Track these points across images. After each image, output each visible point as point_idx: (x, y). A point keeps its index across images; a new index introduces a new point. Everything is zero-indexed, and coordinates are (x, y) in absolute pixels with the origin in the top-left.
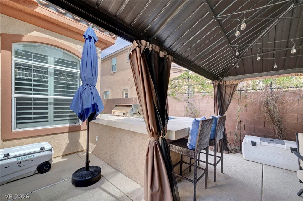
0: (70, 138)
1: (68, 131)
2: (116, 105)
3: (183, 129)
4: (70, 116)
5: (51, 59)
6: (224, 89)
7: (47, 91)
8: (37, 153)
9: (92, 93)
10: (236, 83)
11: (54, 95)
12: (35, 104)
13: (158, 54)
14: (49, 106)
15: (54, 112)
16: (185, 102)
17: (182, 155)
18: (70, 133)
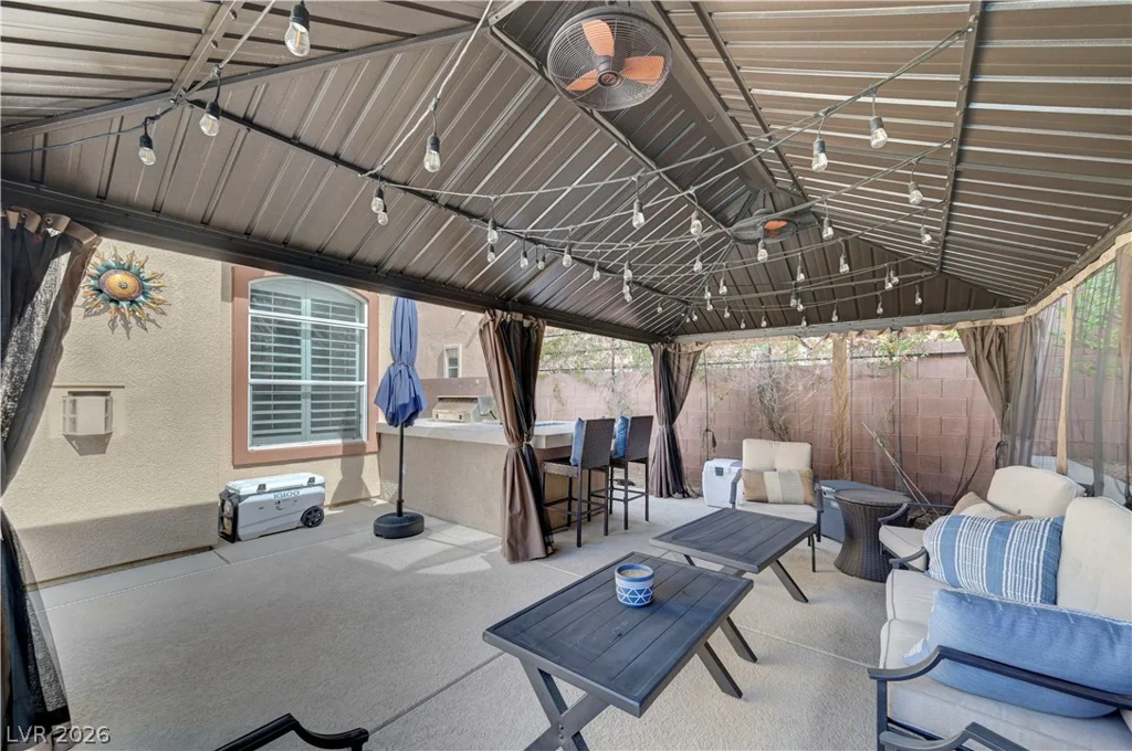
0: (344, 470)
1: (341, 453)
2: (440, 399)
3: (562, 435)
4: (343, 422)
5: (306, 304)
6: (677, 362)
7: (298, 370)
8: (302, 487)
9: (410, 377)
10: (697, 349)
11: (313, 378)
12: (276, 397)
13: (521, 323)
14: (302, 402)
15: (312, 413)
16: (606, 389)
17: (571, 479)
18: (345, 459)
